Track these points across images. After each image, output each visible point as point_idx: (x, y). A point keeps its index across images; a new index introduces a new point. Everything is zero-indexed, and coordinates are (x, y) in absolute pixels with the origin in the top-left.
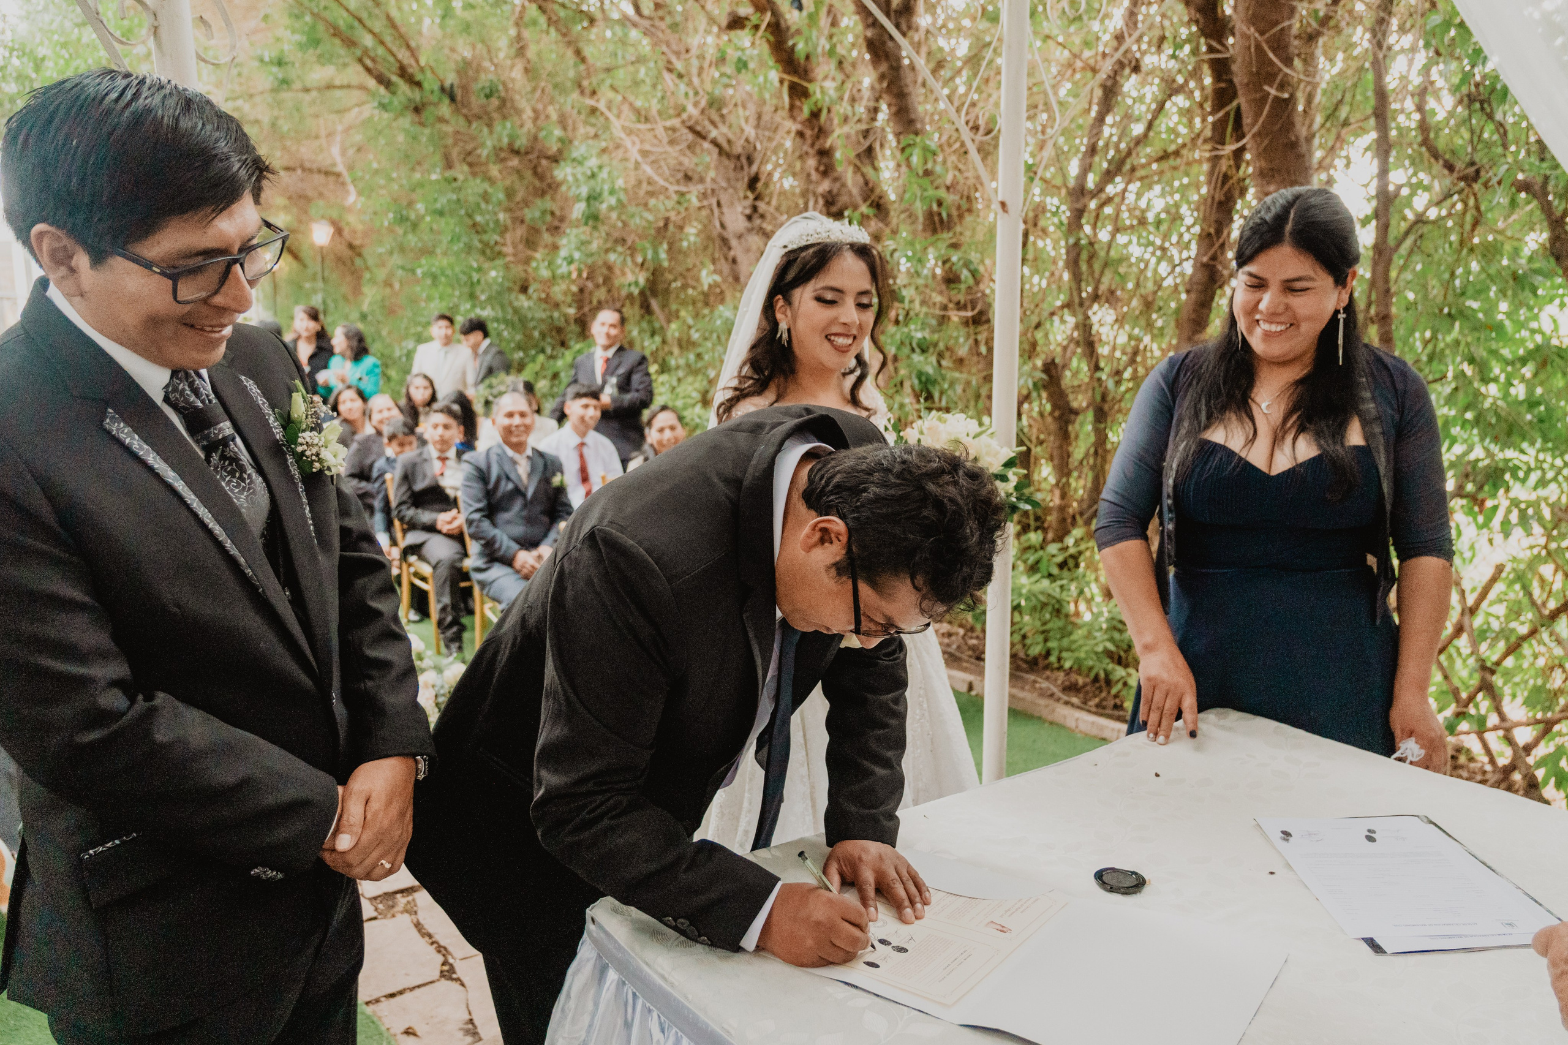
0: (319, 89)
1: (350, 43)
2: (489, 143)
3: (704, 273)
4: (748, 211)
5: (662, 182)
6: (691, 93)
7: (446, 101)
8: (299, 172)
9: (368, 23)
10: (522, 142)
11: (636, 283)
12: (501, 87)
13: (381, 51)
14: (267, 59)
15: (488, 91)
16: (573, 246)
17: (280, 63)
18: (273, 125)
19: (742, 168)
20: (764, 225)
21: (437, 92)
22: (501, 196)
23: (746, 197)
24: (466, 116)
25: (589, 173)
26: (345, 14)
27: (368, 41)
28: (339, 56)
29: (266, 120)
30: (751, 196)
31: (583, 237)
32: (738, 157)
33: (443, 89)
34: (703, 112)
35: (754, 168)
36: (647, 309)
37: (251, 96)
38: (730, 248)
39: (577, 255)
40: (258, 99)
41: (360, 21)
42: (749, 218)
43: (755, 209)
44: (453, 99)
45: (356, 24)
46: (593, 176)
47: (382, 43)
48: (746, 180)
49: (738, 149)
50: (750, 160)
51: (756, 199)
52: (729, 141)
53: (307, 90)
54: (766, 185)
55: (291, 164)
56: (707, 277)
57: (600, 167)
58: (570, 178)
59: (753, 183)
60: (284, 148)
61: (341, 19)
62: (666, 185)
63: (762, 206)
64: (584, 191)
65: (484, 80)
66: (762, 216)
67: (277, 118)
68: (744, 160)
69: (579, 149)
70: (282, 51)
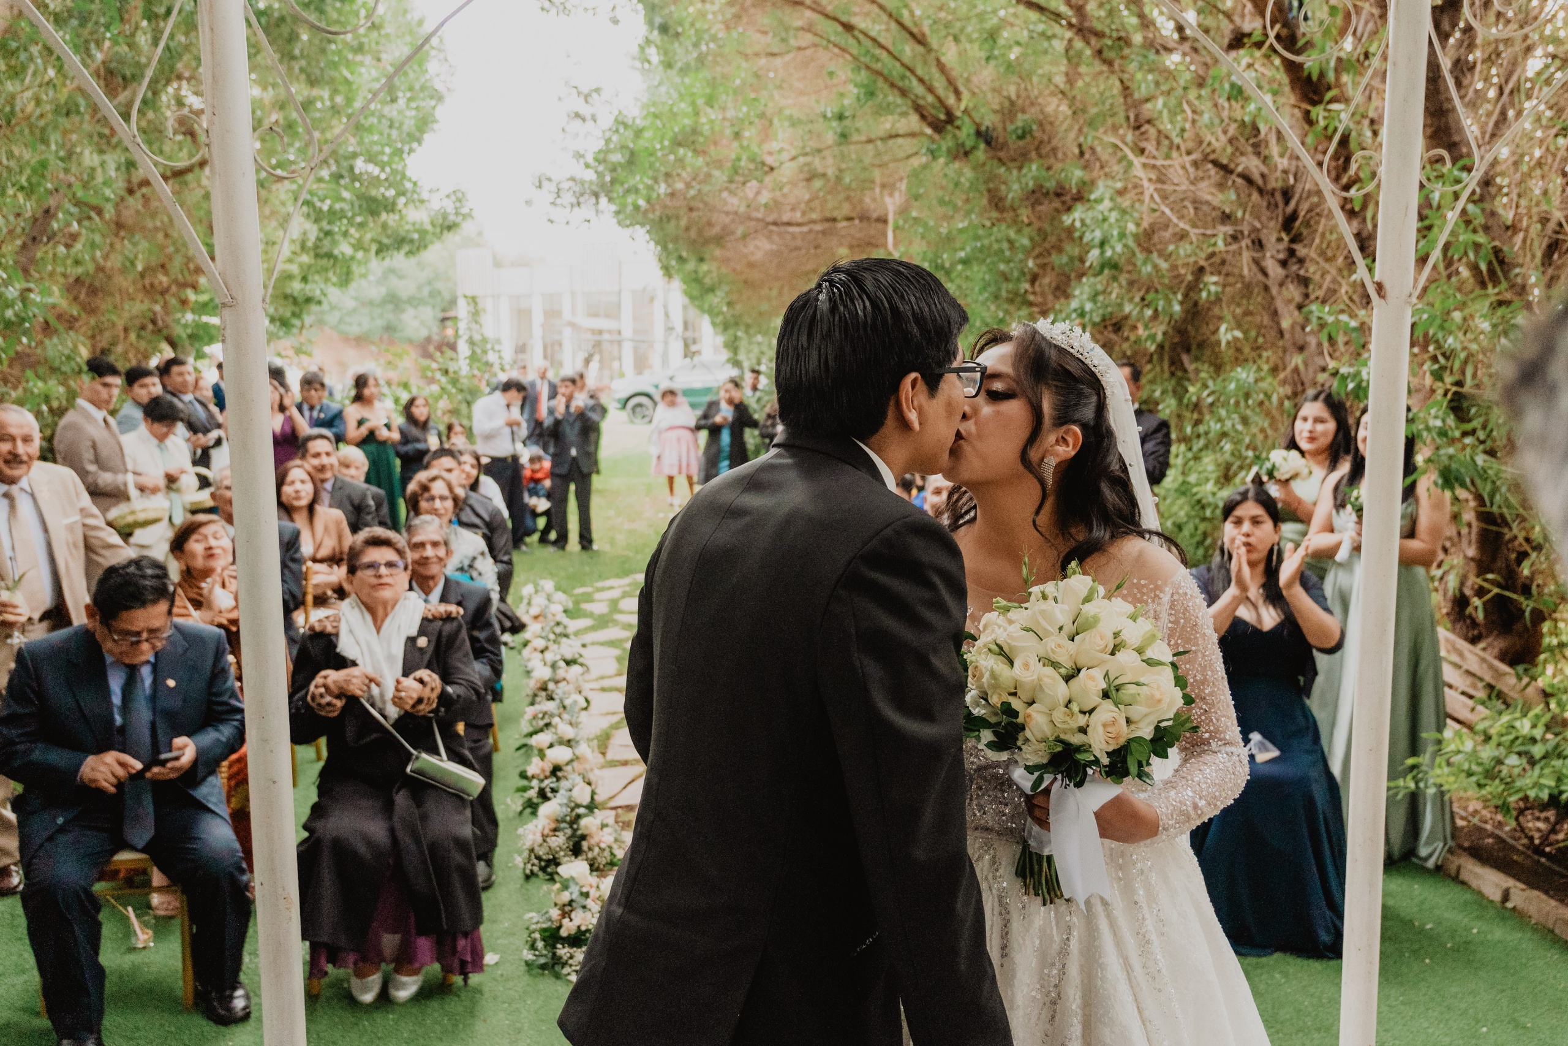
0: (882, 139)
1: (904, 93)
2: (1016, 187)
3: (1223, 328)
4: (1281, 256)
5: (1182, 225)
6: (1217, 121)
7: (982, 146)
8: (857, 222)
9: (919, 72)
10: (1051, 185)
11: (1153, 337)
12: (1035, 127)
13: (930, 99)
14: (829, 115)
15: (1020, 132)
16: (1085, 297)
17: (841, 117)
18: (839, 179)
19: (1276, 206)
20: (1302, 272)
21: (973, 138)
22: (1026, 242)
23: (1280, 240)
24: (1000, 160)
25: (1100, 217)
26: (898, 64)
27: (919, 89)
28: (898, 106)
29: (831, 172)
30: (1286, 238)
31: (1100, 287)
32: (1272, 193)
33: (978, 133)
34: (1230, 141)
35: (1292, 204)
36: (1176, 363)
37: (819, 151)
38: (1273, 298)
39: (1088, 306)
40: (826, 153)
41: (912, 71)
42: (1284, 264)
43: (1292, 252)
44: (988, 143)
45: (908, 74)
46: (1105, 220)
47: (931, 90)
48: (1280, 219)
49: (1275, 182)
50: (1287, 194)
51: (1293, 241)
52: (1263, 176)
53: (870, 141)
54: (1307, 224)
55: (853, 215)
56: (1226, 334)
57: (1111, 210)
58: (1078, 224)
59: (1289, 223)
60: (848, 198)
61: (897, 70)
62: (1187, 227)
63: (1301, 250)
64: (1098, 235)
65: (1021, 119)
66: (1301, 261)
67: (841, 171)
68: (1279, 197)
69: (1102, 190)
70: (843, 106)
